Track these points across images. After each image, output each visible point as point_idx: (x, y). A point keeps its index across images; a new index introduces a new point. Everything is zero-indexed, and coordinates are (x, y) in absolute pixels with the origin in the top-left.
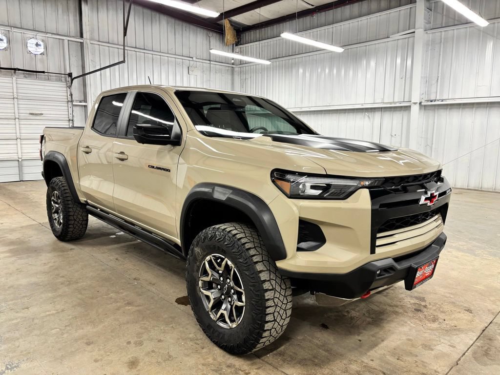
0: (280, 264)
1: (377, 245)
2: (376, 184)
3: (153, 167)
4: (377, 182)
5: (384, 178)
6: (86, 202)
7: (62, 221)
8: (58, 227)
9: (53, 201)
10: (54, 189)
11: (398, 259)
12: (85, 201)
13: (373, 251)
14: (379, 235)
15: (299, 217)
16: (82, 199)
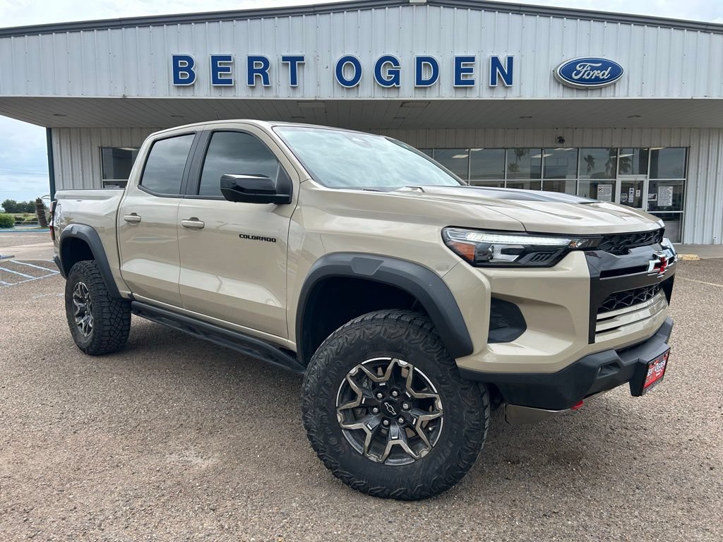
0: (462, 363)
1: (597, 330)
2: (590, 246)
3: (248, 237)
4: (592, 242)
5: (602, 235)
6: (131, 295)
7: (91, 325)
8: (86, 335)
9: (77, 298)
10: (76, 279)
11: (622, 351)
12: (129, 295)
13: (592, 340)
14: (599, 316)
15: (492, 293)
16: (124, 292)
